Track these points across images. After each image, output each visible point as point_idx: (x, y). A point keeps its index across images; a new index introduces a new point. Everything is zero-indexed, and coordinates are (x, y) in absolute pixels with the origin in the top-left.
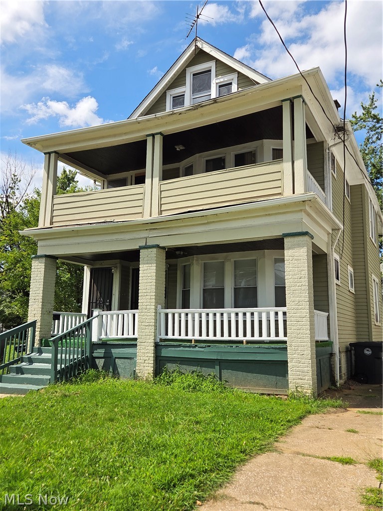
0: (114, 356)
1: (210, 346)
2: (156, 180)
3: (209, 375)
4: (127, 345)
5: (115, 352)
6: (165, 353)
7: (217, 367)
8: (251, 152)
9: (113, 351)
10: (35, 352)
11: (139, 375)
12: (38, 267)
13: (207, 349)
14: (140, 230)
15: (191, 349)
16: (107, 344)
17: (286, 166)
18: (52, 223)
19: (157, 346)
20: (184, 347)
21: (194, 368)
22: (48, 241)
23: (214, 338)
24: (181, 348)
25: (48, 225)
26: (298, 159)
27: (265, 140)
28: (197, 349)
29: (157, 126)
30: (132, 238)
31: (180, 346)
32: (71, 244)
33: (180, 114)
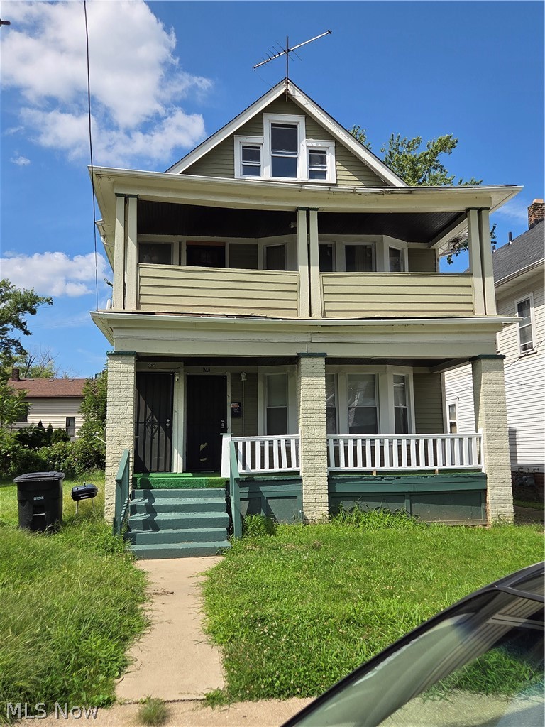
0: (266, 495)
1: (399, 478)
2: (315, 269)
3: (398, 510)
4: (286, 480)
5: (266, 490)
6: (340, 488)
7: (408, 501)
8: (366, 246)
9: (263, 489)
10: (139, 497)
11: (308, 517)
12: (122, 370)
13: (396, 481)
14: (297, 332)
15: (377, 482)
16: (254, 481)
17: (477, 281)
18: (138, 305)
19: (330, 479)
20: (365, 480)
21: (380, 504)
22: (135, 331)
23: (391, 469)
24: (363, 482)
25: (131, 306)
26: (488, 276)
27: (385, 237)
28: (383, 481)
29: (315, 200)
30: (284, 340)
31: (361, 479)
32: (180, 341)
33: (360, 194)
